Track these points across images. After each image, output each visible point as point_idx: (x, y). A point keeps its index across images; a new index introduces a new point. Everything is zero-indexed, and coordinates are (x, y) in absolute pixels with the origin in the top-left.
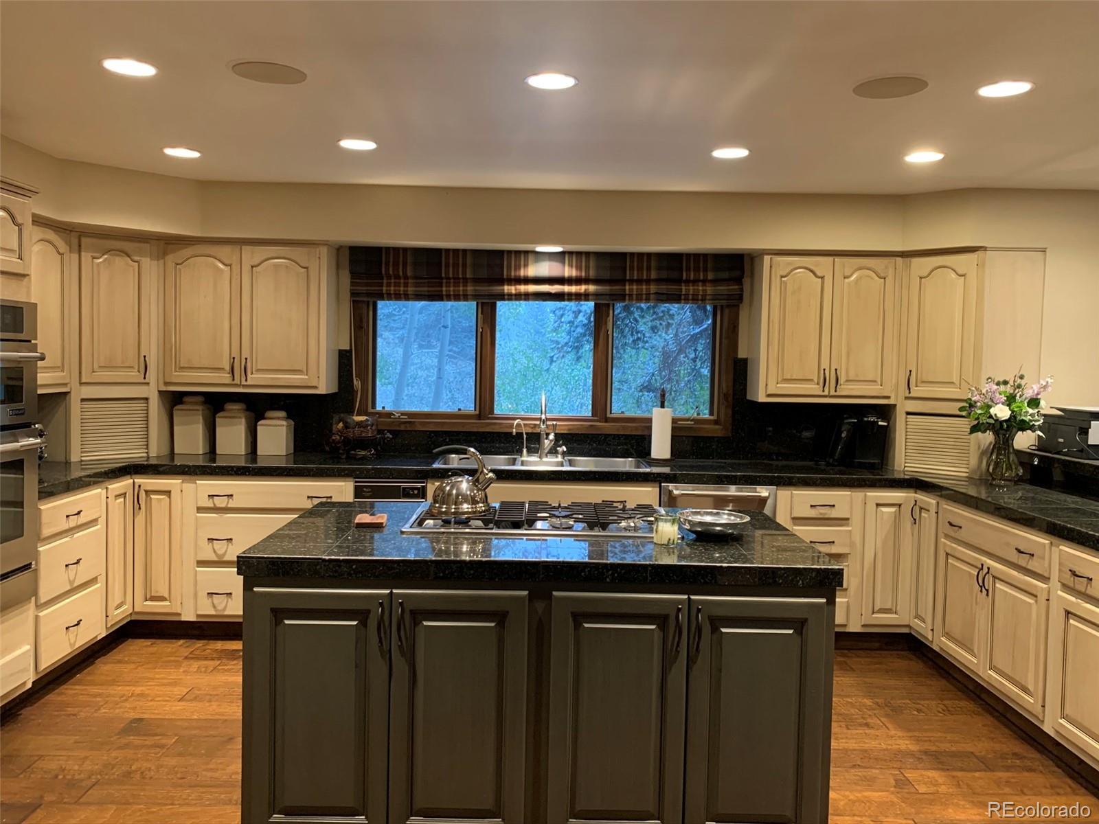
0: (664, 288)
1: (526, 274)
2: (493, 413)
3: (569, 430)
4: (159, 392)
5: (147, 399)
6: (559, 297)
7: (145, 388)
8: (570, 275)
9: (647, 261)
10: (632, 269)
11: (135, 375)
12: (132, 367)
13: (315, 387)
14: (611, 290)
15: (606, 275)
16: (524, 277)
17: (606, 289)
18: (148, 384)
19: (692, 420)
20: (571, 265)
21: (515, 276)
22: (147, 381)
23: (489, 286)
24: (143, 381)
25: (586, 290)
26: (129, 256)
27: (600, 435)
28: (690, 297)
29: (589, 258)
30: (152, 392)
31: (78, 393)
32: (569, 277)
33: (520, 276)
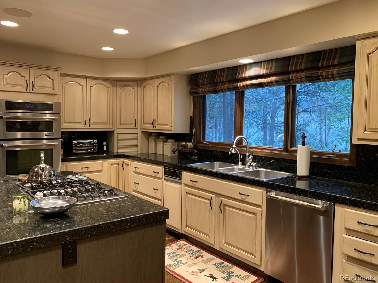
0: (309, 73)
1: (245, 76)
2: (242, 144)
3: (266, 155)
4: (141, 131)
5: (137, 134)
6: (261, 85)
7: (137, 130)
8: (263, 73)
9: (301, 59)
10: (292, 65)
11: (133, 126)
12: (132, 123)
13: (171, 131)
14: (282, 78)
15: (279, 70)
16: (244, 77)
17: (280, 78)
18: (137, 129)
19: (333, 154)
20: (264, 68)
21: (241, 77)
22: (137, 127)
23: (233, 84)
24: (135, 128)
25: (271, 80)
26: (131, 87)
27: (281, 159)
28: (324, 77)
29: (273, 62)
30: (139, 131)
31: (116, 131)
32: (262, 74)
33: (242, 77)
